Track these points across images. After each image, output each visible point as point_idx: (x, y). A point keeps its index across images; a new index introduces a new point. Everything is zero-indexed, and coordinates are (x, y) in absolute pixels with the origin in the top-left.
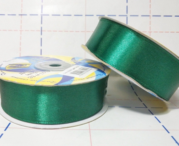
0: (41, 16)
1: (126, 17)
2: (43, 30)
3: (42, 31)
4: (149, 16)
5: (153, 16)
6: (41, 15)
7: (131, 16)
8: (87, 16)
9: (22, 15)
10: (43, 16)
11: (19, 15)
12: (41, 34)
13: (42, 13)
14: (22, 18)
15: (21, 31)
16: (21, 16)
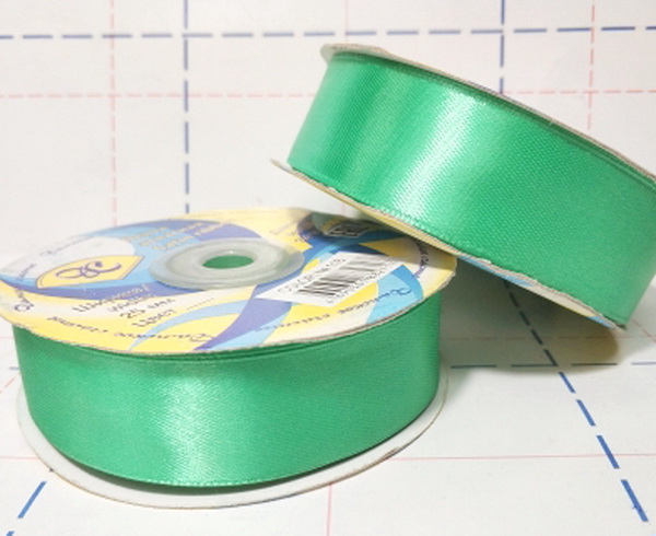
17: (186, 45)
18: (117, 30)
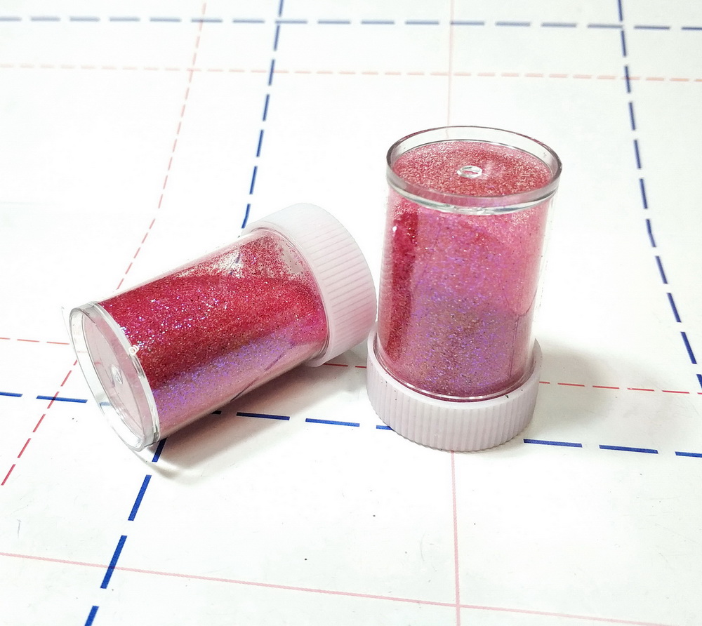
0: (274, 26)
1: (618, 32)
3: (272, 72)
8: (456, 26)
10: (283, 26)
12: (270, 82)
13: (281, 13)
15: (192, 71)
17: (278, 29)
18: (207, 16)
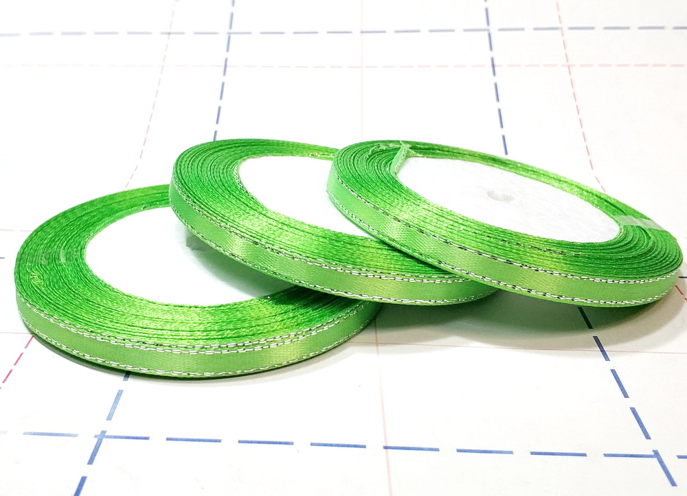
0: (226, 37)
1: (486, 34)
2: (228, 64)
3: (226, 66)
4: (557, 29)
5: (571, 28)
6: (228, 33)
7: (501, 30)
8: (364, 34)
9: (169, 34)
10: (232, 36)
11: (162, 33)
12: (224, 74)
13: (231, 27)
14: (169, 39)
15: (163, 67)
16: (167, 36)
